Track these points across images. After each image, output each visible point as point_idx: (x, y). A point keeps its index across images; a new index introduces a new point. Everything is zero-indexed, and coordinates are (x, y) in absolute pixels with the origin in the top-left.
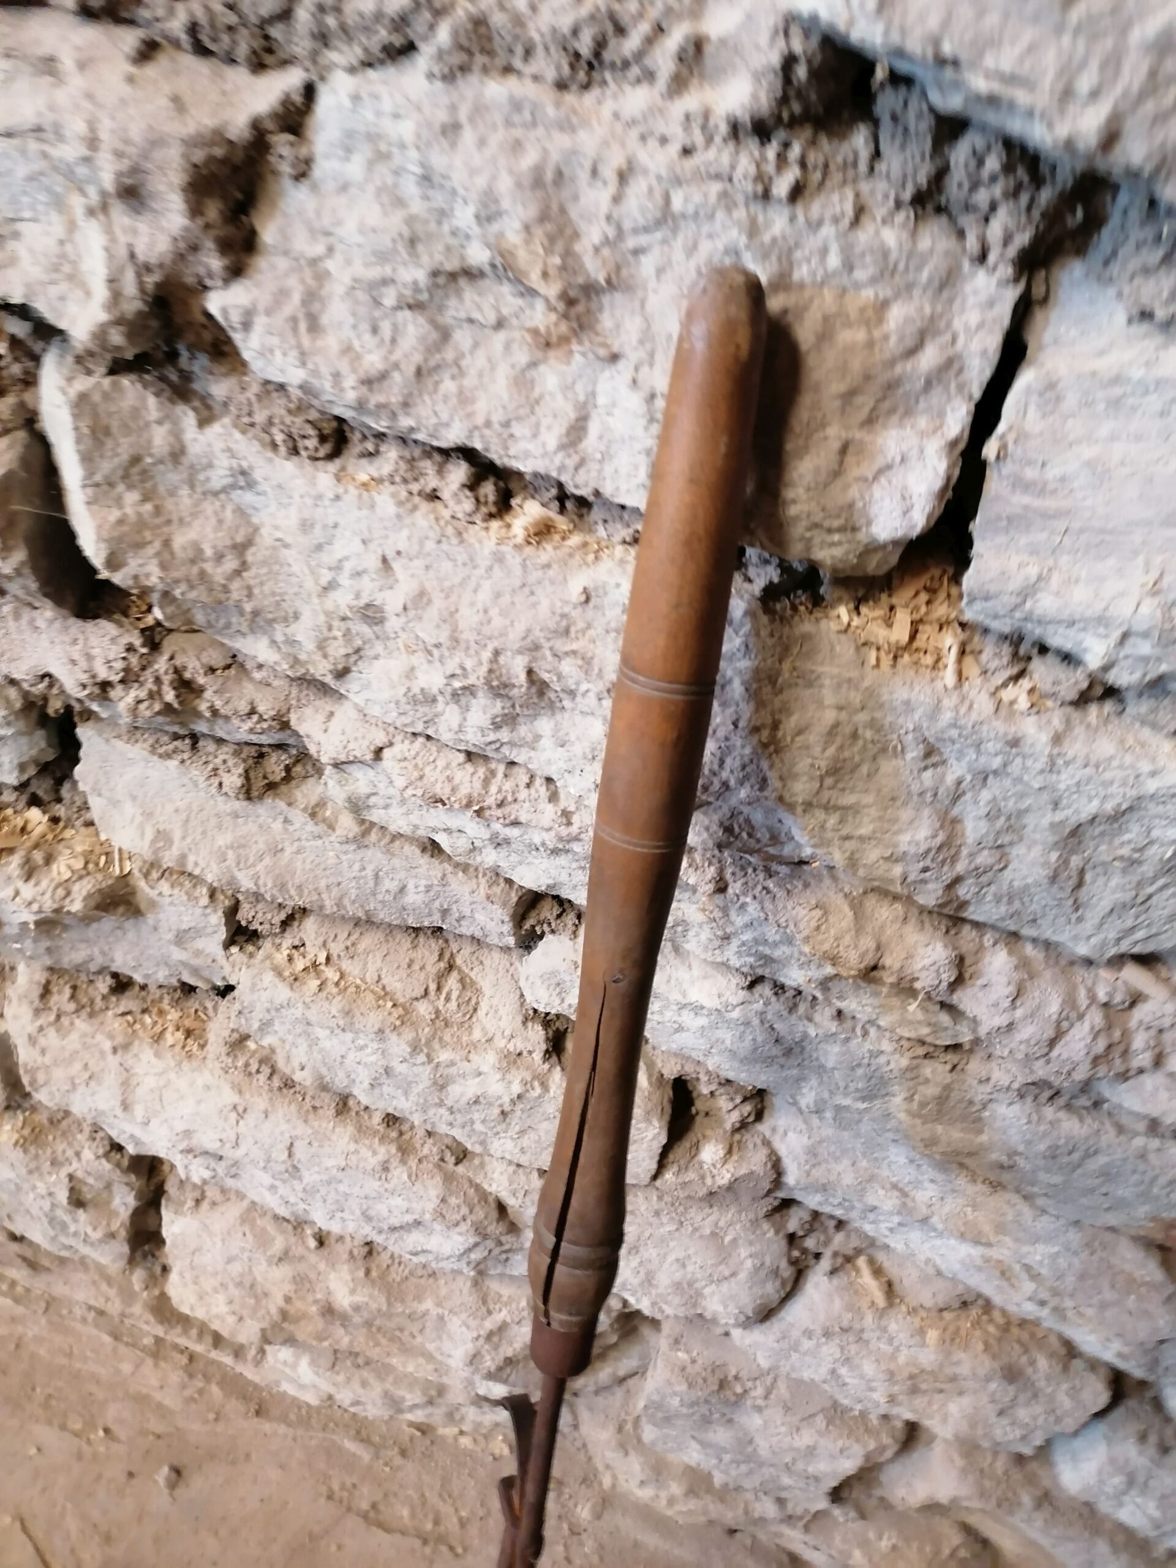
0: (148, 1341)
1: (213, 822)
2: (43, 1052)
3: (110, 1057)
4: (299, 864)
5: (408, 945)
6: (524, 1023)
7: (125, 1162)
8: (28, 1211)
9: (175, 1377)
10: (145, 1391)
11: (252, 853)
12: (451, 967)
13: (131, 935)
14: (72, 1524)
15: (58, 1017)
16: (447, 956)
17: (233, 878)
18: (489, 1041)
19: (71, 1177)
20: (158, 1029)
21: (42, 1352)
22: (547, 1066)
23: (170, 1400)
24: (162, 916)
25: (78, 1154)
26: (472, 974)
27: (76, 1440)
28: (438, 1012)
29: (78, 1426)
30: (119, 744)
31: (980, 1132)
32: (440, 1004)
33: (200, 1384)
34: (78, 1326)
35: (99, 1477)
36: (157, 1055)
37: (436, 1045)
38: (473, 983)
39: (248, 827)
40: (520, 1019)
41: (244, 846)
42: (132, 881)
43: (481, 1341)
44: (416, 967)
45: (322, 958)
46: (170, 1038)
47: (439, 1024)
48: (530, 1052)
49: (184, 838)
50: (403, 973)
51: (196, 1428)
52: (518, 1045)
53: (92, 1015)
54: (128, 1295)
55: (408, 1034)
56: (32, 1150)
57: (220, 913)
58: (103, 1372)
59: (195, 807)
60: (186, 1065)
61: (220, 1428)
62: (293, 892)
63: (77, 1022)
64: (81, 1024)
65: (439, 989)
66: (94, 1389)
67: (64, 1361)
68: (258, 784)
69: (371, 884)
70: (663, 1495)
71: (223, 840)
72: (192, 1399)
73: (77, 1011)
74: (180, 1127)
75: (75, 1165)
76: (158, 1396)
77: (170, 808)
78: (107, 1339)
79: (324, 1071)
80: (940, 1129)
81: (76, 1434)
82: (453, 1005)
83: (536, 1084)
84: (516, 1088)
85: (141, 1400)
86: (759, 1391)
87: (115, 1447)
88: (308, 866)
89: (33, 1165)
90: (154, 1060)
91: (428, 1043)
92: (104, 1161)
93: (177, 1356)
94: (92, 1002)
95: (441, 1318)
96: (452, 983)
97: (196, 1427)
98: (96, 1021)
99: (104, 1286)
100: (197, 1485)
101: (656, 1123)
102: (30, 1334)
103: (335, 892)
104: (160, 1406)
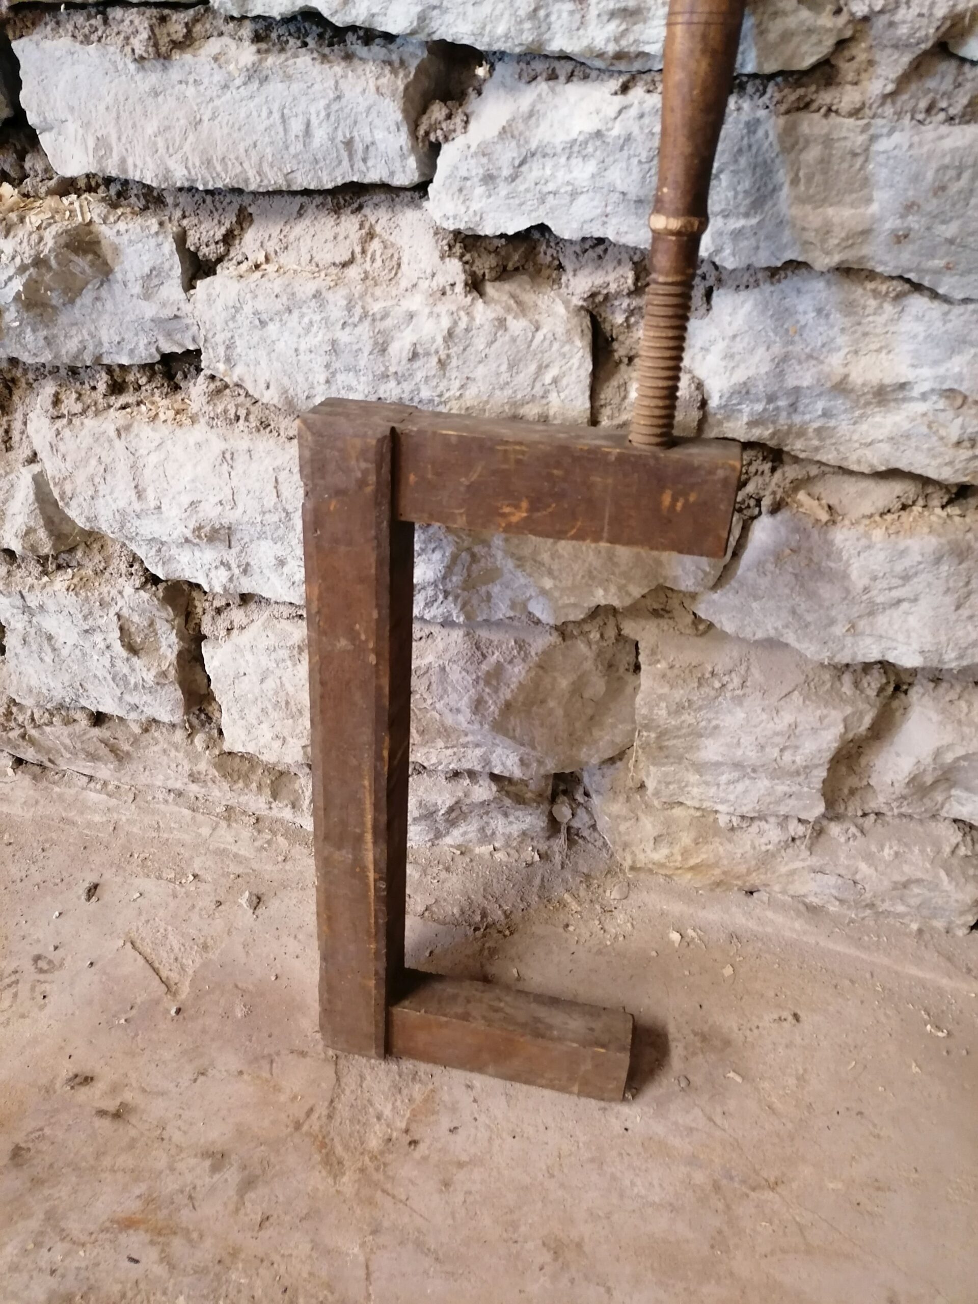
0: (220, 809)
1: (139, 108)
2: (64, 458)
3: (117, 442)
4: (217, 134)
5: (333, 223)
6: (442, 258)
7: (161, 594)
8: (95, 676)
9: (246, 833)
10: (222, 846)
11: (177, 133)
12: (371, 235)
13: (109, 306)
14: (174, 941)
15: (70, 422)
16: (367, 225)
17: (168, 170)
18: (414, 286)
19: (119, 617)
20: (153, 413)
21: (135, 830)
22: (469, 298)
23: (245, 850)
24: (127, 266)
25: (120, 592)
26: (392, 238)
27: (171, 885)
28: (366, 272)
29: (172, 876)
30: (48, 44)
31: (869, 200)
32: (367, 266)
33: (269, 837)
34: (162, 807)
35: (193, 906)
36: (153, 430)
37: (369, 299)
38: (393, 245)
39: (168, 104)
40: (437, 254)
41: (167, 128)
42: (94, 228)
43: (482, 683)
44: (341, 237)
45: (261, 258)
46: (162, 417)
47: (369, 282)
48: (453, 285)
49: (119, 139)
50: (330, 245)
51: (269, 869)
52: (441, 280)
53: (97, 413)
54: (194, 758)
55: (342, 292)
56: (83, 593)
57: (171, 239)
58: (187, 838)
59: (121, 99)
60: (178, 432)
61: (288, 866)
62: (219, 168)
63: (86, 421)
64: (90, 422)
65: (364, 252)
66: (182, 851)
67: (155, 834)
68: (164, 41)
69: (281, 129)
70: (677, 849)
71: (151, 128)
72: (262, 847)
73: (84, 412)
74: (186, 500)
75: (121, 603)
76: (234, 849)
77: (102, 108)
78: (187, 812)
79: (286, 381)
80: (830, 211)
81: (170, 881)
82: (379, 263)
83: (462, 313)
84: (446, 323)
85: (221, 853)
86: (737, 681)
87: (203, 887)
88: (226, 130)
89: (86, 611)
90: (152, 434)
91: (362, 297)
92: (142, 592)
93: (246, 819)
94: (96, 404)
95: (443, 669)
96: (375, 245)
97: (269, 867)
98: (101, 418)
99: (173, 753)
100: (273, 907)
101: (578, 343)
102: (124, 819)
103: (254, 158)
104: (236, 855)
